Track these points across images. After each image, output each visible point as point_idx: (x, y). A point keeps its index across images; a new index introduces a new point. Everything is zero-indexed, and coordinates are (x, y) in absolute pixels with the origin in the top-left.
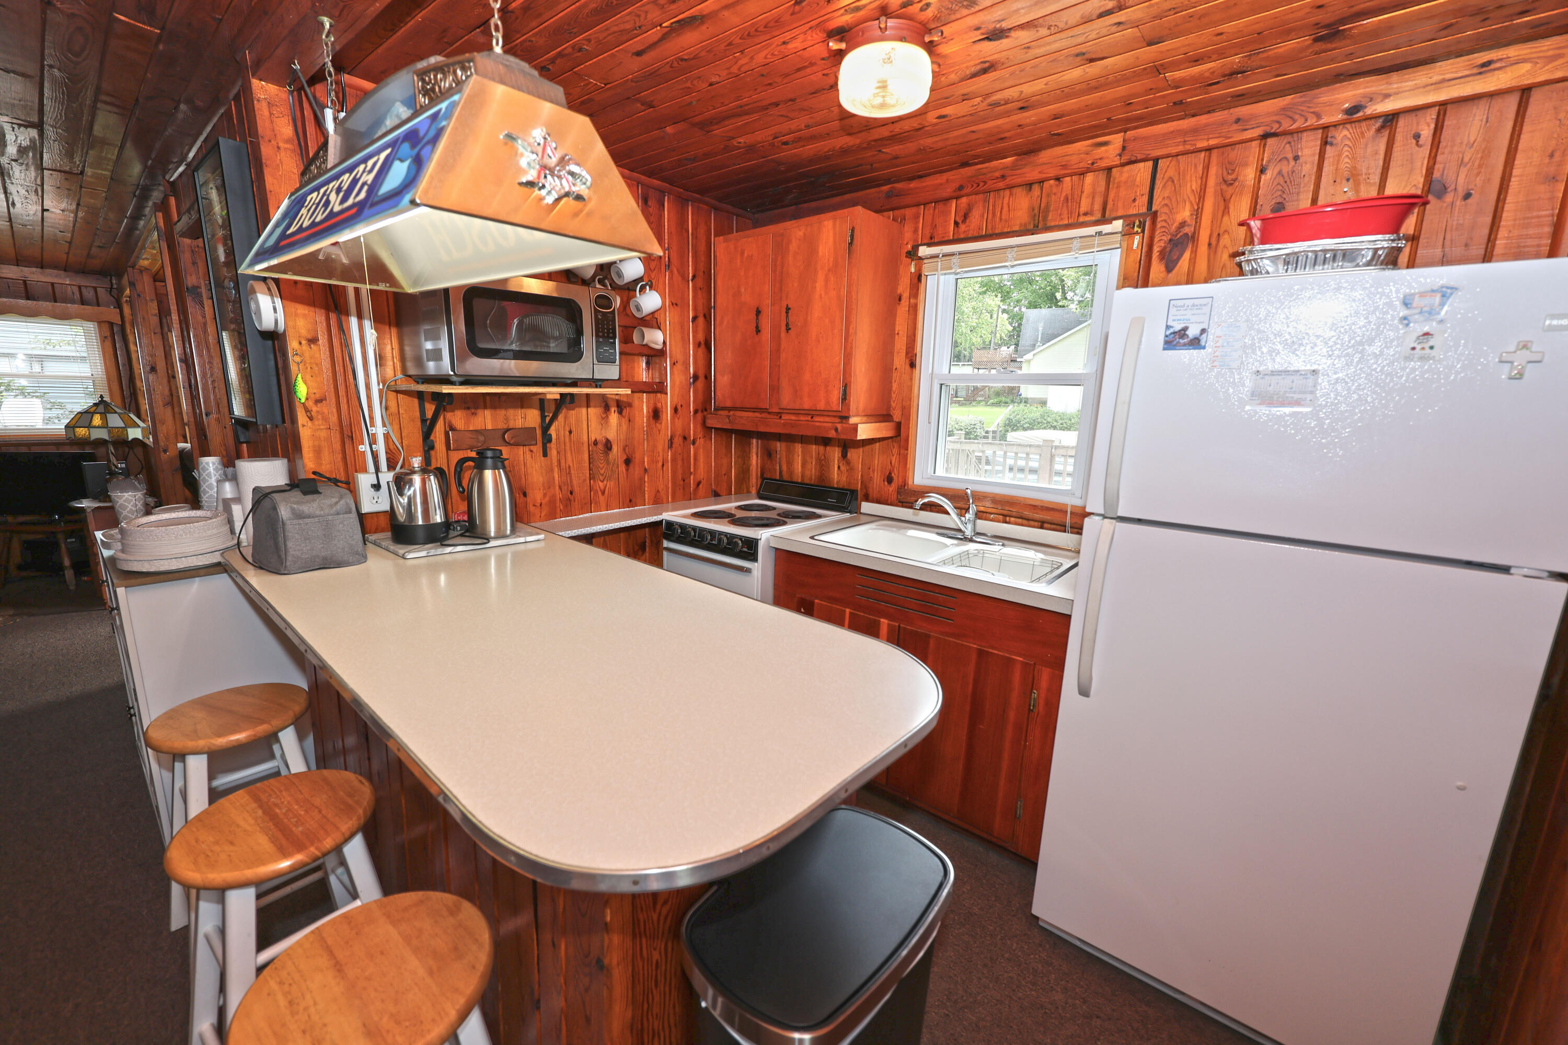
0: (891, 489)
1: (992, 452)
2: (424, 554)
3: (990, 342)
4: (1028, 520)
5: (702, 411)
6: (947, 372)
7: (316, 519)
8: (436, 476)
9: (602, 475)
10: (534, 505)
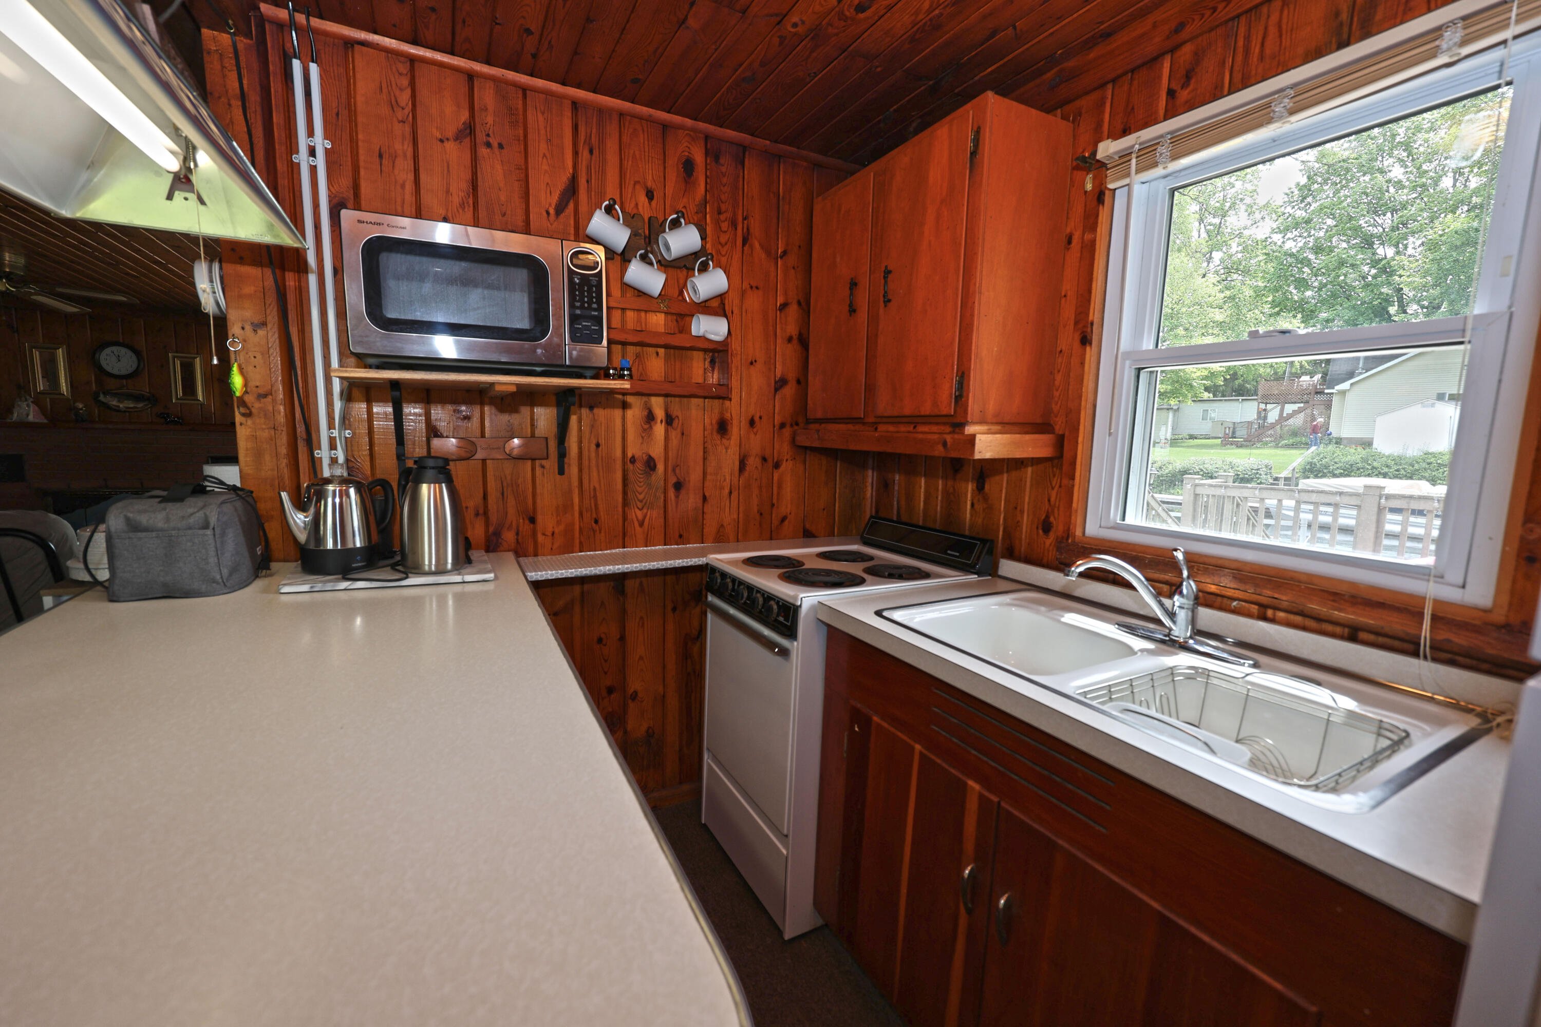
0: (1048, 542)
1: (1275, 502)
2: (305, 588)
3: (1284, 373)
4: (1319, 619)
5: (791, 425)
6: (1151, 346)
7: (154, 534)
8: (359, 491)
9: (641, 501)
10: (544, 534)
